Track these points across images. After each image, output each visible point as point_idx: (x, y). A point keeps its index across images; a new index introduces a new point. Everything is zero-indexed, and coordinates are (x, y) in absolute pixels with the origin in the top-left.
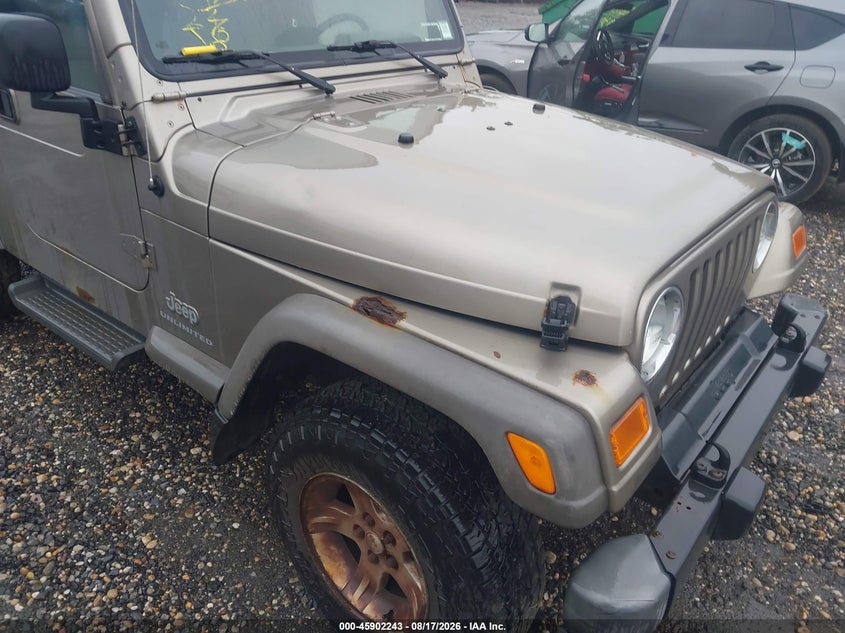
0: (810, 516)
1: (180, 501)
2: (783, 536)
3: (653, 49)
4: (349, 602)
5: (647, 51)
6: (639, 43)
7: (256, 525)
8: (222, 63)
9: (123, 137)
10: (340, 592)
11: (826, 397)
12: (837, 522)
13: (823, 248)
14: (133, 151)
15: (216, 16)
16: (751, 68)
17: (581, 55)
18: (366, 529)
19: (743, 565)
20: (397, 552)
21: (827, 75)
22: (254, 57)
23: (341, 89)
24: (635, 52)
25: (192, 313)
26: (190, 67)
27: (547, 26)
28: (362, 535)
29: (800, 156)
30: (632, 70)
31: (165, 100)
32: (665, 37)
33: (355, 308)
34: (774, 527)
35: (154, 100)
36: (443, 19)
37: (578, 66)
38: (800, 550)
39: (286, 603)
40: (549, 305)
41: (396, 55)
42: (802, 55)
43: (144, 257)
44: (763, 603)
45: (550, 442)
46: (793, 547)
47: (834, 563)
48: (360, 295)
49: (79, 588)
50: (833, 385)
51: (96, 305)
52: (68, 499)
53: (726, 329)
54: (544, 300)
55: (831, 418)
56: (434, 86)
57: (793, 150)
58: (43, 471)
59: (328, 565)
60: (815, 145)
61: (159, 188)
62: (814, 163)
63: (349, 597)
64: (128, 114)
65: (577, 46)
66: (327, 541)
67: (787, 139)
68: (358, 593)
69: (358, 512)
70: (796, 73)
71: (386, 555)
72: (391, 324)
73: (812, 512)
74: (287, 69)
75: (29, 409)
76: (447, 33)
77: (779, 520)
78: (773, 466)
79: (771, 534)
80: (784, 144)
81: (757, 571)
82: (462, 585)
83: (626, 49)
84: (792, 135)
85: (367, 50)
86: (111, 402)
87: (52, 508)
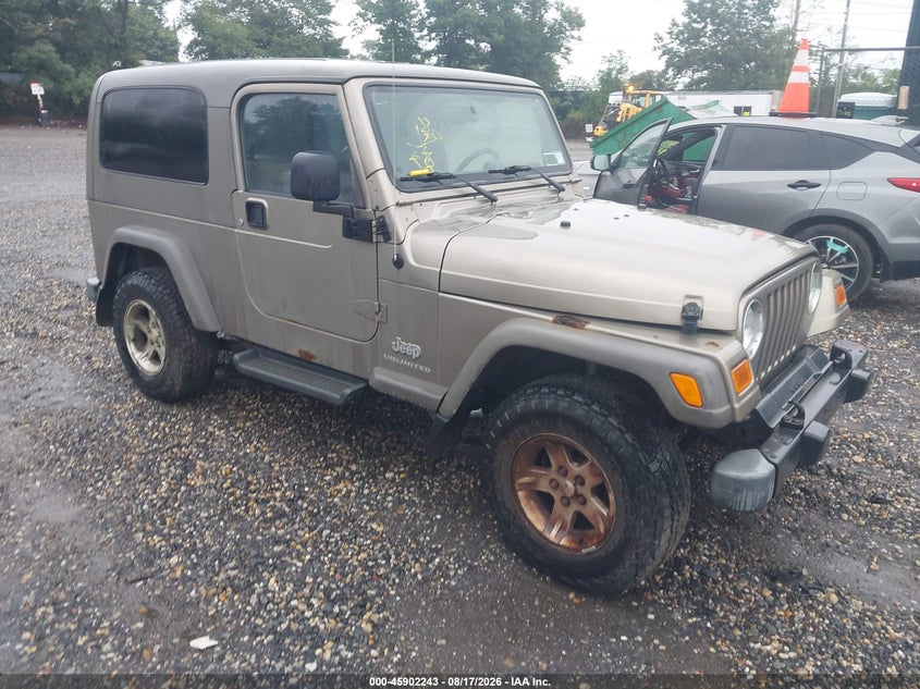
0: (875, 505)
1: (390, 504)
2: (855, 517)
3: (705, 173)
4: (548, 540)
5: (699, 176)
6: (689, 169)
7: (453, 517)
8: (432, 180)
9: (374, 230)
10: (540, 533)
11: (882, 435)
12: (896, 508)
13: (873, 336)
14: (381, 238)
15: (427, 150)
16: (793, 186)
17: (643, 179)
18: (560, 479)
19: (826, 533)
20: (586, 491)
21: (860, 189)
22: (451, 177)
23: (502, 199)
24: (687, 177)
25: (415, 350)
26: (414, 183)
27: (609, 156)
28: (557, 486)
29: (844, 260)
30: (686, 192)
31: (405, 204)
32: (715, 162)
33: (554, 322)
34: (847, 511)
35: (398, 204)
36: (557, 150)
37: (642, 188)
38: (869, 524)
39: (492, 558)
40: (684, 309)
41: (529, 176)
42: (837, 174)
43: (377, 313)
44: (843, 554)
45: (698, 373)
46: (863, 523)
47: (894, 531)
48: (556, 315)
49: (338, 553)
50: (887, 428)
51: (317, 361)
52: (305, 505)
53: (793, 355)
54: (681, 306)
55: (888, 448)
56: (554, 198)
57: (838, 254)
58: (278, 489)
59: (530, 515)
60: (857, 250)
61: (399, 263)
62: (857, 265)
63: (547, 536)
64: (379, 214)
65: (638, 173)
66: (528, 497)
67: (831, 246)
68: (554, 532)
69: (554, 467)
70: (832, 189)
71: (577, 495)
72: (582, 327)
73: (877, 503)
74: (470, 186)
75: (246, 454)
76: (561, 160)
77: (850, 507)
78: (842, 476)
79: (845, 516)
80: (829, 250)
81: (836, 537)
82: (642, 487)
83: (678, 174)
84: (835, 241)
85: (511, 172)
86: (308, 449)
87: (296, 511)
